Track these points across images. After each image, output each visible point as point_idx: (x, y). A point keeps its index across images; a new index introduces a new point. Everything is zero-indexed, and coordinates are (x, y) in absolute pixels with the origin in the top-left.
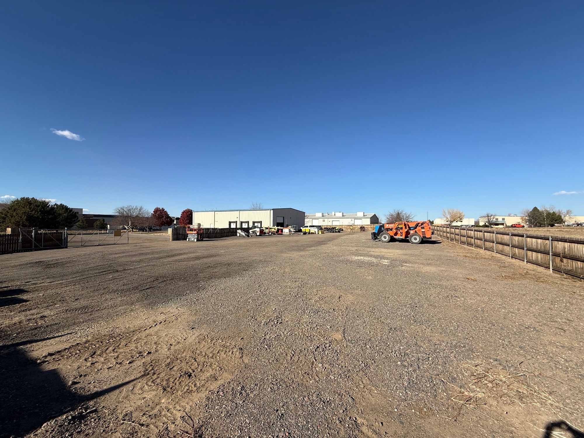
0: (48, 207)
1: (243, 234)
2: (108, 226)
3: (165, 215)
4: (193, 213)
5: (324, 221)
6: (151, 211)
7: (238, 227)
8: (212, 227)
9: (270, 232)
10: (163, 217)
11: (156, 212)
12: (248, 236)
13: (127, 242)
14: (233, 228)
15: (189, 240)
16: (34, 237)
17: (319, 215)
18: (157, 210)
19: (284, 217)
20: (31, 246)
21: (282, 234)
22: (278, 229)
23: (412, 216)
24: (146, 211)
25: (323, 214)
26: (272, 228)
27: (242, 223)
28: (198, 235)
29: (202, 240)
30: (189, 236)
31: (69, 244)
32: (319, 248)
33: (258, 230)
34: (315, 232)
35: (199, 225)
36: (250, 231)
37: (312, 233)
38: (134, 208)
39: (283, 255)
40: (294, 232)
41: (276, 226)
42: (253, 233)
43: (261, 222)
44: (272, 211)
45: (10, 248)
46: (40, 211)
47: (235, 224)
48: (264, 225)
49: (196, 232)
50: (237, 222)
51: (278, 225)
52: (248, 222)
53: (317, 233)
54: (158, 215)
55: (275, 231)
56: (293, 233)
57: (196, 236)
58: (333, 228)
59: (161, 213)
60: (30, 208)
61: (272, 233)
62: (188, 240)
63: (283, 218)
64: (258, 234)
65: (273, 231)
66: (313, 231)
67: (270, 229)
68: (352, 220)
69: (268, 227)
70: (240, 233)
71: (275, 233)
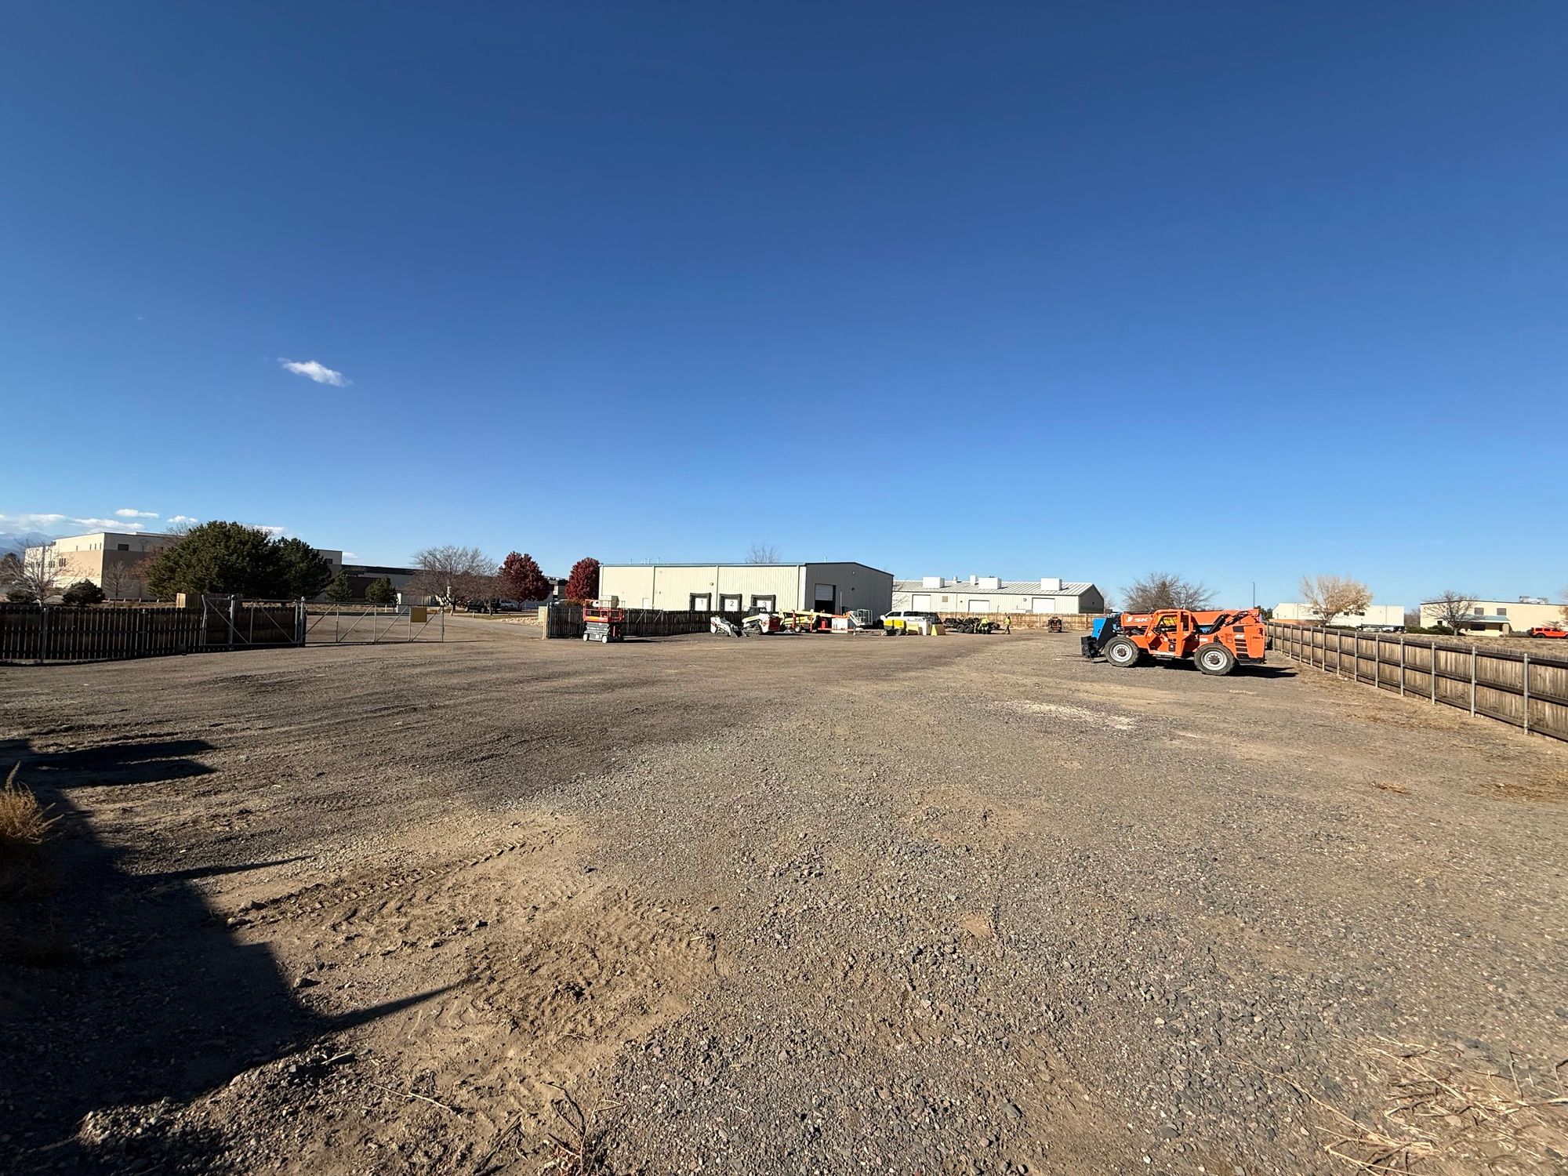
0: (267, 544)
1: (726, 627)
2: (399, 595)
3: (533, 571)
4: (601, 569)
5: (945, 600)
6: (501, 563)
7: (713, 609)
8: (647, 606)
9: (796, 624)
10: (526, 577)
11: (512, 565)
12: (739, 634)
13: (439, 638)
14: (701, 612)
15: (588, 640)
16: (234, 617)
17: (932, 582)
18: (512, 560)
19: (834, 587)
20: (226, 640)
21: (828, 632)
22: (818, 617)
23: (1206, 595)
24: (487, 560)
25: (942, 580)
26: (803, 616)
27: (723, 598)
28: (611, 627)
29: (621, 641)
30: (590, 629)
31: (308, 638)
32: (930, 673)
33: (765, 618)
34: (920, 629)
35: (615, 600)
36: (745, 621)
37: (912, 633)
38: (460, 552)
39: (829, 688)
40: (861, 626)
41: (812, 610)
42: (753, 627)
43: (773, 598)
44: (803, 570)
45: (182, 642)
46: (249, 554)
47: (705, 600)
48: (782, 607)
49: (605, 619)
50: (710, 595)
51: (819, 606)
52: (740, 597)
53: (925, 633)
54: (516, 572)
55: (809, 622)
56: (858, 629)
57: (606, 630)
58: (972, 621)
59: (522, 566)
60: (227, 547)
61: (802, 628)
62: (585, 637)
63: (832, 588)
64: (765, 629)
65: (805, 623)
66: (915, 626)
67: (797, 618)
68: (1025, 600)
69: (793, 612)
70: (719, 626)
71: (811, 628)
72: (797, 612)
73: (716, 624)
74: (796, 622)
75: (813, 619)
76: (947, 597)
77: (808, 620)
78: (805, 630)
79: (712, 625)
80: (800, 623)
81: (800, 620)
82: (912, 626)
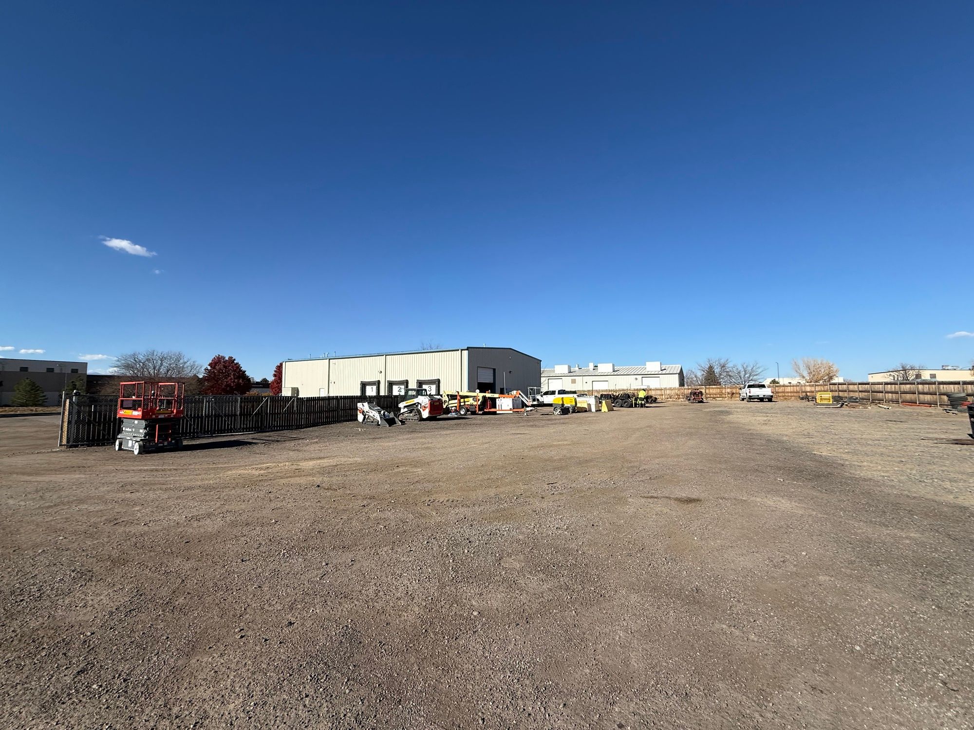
1: (375, 415)
3: (235, 371)
7: (382, 393)
8: (324, 394)
9: (460, 407)
10: (229, 375)
11: (216, 366)
19: (494, 370)
21: (495, 413)
22: (484, 397)
24: (190, 363)
25: (569, 367)
27: (391, 384)
30: (123, 430)
33: (424, 400)
34: (589, 405)
35: (296, 391)
36: (401, 405)
40: (533, 406)
41: (478, 391)
42: (411, 412)
43: (437, 382)
44: (466, 353)
47: (375, 387)
48: (447, 389)
50: (379, 382)
51: (483, 387)
52: (406, 383)
53: (593, 409)
55: (475, 403)
56: (528, 409)
58: (628, 396)
61: (468, 410)
63: (491, 371)
64: (425, 414)
65: (471, 405)
66: (584, 402)
67: (461, 400)
68: (637, 379)
69: (457, 394)
70: (367, 413)
71: (477, 409)
72: (461, 394)
73: (363, 411)
74: (460, 404)
75: (479, 400)
76: (575, 379)
77: (473, 402)
78: (471, 412)
79: (359, 413)
80: (465, 405)
81: (464, 402)
82: (582, 403)
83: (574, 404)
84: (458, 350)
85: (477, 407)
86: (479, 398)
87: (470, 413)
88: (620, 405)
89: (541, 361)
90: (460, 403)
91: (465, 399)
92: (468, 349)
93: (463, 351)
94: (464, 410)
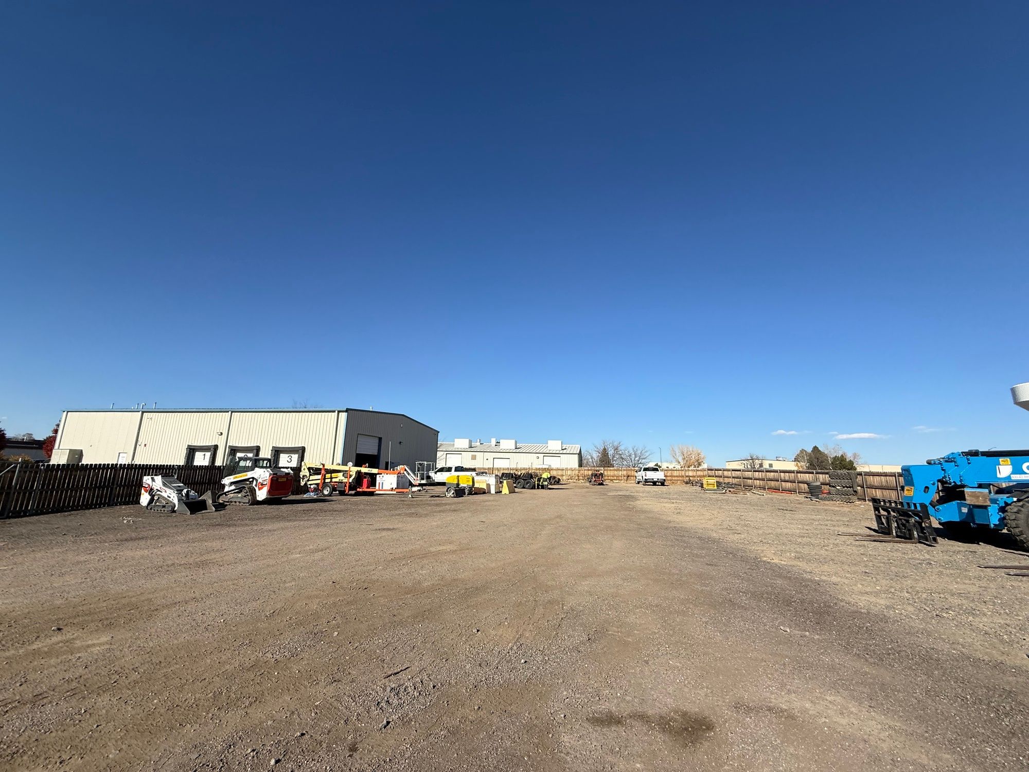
7: (219, 462)
8: (125, 460)
14: (201, 467)
19: (380, 439)
22: (359, 473)
26: (337, 471)
27: (233, 451)
34: (488, 485)
41: (350, 464)
43: (301, 452)
44: (343, 416)
47: (208, 455)
50: (215, 447)
52: (257, 449)
53: (493, 491)
55: (345, 480)
56: (415, 489)
61: (334, 489)
63: (377, 441)
65: (339, 482)
66: (483, 482)
67: (326, 475)
68: (538, 458)
69: (321, 467)
70: (158, 493)
71: (347, 488)
72: (329, 467)
73: (152, 489)
74: (325, 481)
75: (351, 476)
76: (476, 455)
77: (343, 478)
78: (339, 491)
79: (143, 491)
80: (331, 481)
81: (331, 478)
82: (480, 482)
83: (471, 484)
84: (334, 411)
85: (347, 485)
86: (351, 473)
87: (337, 492)
88: (522, 487)
89: (439, 432)
90: (325, 479)
91: (333, 475)
92: (347, 411)
93: (340, 413)
94: (329, 489)
